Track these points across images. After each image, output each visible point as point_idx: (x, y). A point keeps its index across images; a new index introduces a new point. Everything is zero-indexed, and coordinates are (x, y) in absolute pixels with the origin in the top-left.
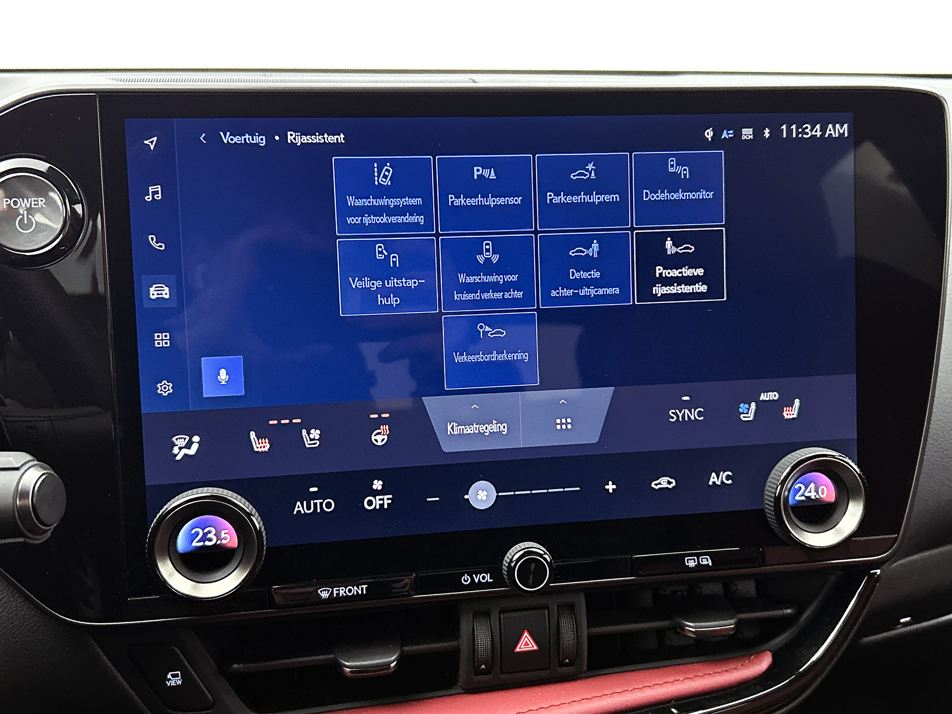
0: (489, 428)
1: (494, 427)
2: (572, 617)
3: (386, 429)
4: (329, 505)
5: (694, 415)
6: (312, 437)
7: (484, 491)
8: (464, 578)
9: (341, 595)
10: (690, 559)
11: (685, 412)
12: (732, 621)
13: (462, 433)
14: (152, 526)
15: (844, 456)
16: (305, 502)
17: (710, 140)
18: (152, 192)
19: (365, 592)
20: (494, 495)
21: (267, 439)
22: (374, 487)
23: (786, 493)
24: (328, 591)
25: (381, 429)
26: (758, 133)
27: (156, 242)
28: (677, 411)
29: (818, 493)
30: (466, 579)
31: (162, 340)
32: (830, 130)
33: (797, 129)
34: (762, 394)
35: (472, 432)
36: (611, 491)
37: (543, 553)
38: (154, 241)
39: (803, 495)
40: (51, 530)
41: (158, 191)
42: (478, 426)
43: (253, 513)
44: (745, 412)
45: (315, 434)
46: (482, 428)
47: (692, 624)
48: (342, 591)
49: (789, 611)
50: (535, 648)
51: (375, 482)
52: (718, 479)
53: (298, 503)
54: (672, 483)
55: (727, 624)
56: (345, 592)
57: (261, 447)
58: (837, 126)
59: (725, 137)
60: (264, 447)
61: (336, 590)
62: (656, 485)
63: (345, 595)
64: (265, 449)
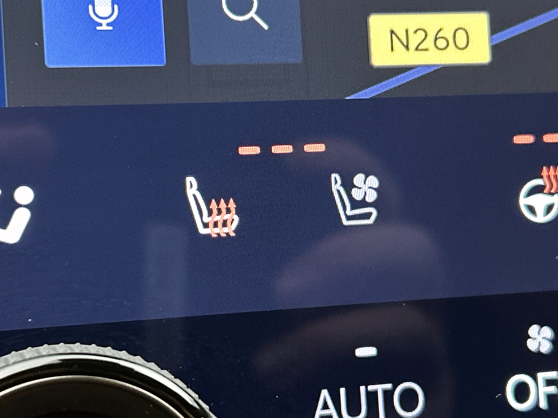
3: (556, 177)
4: (409, 400)
16: (343, 391)
21: (231, 200)
25: (542, 177)
45: (365, 188)
51: (533, 330)
53: (325, 393)
57: (216, 225)
60: (225, 224)
64: (226, 230)
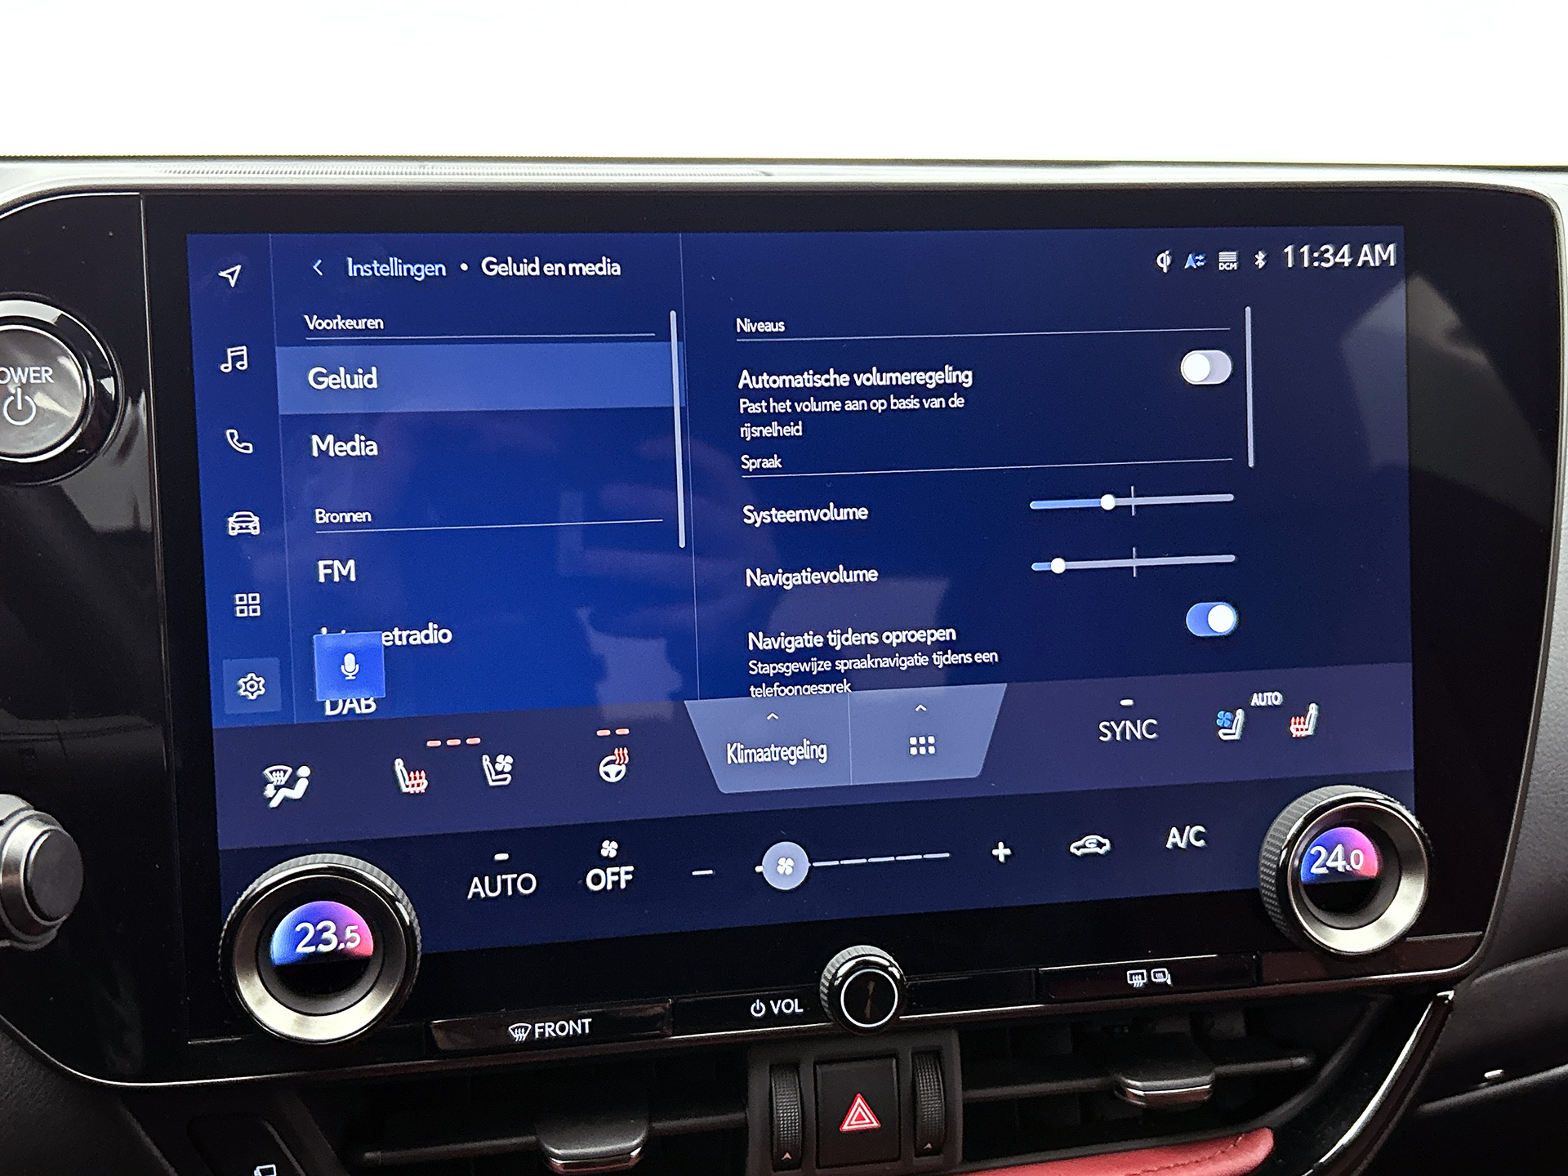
0: (797, 753)
1: (805, 752)
2: (936, 1071)
3: (623, 754)
4: (527, 884)
5: (1140, 730)
6: (499, 769)
7: (789, 860)
8: (755, 1008)
9: (547, 1035)
10: (1135, 974)
11: (1125, 724)
12: (1207, 1078)
13: (751, 761)
14: (228, 919)
15: (1392, 799)
16: (487, 878)
17: (1165, 270)
18: (233, 357)
19: (587, 1031)
20: (806, 865)
21: (423, 772)
22: (604, 853)
23: (1297, 863)
24: (526, 1028)
25: (614, 754)
26: (1246, 260)
27: (238, 441)
28: (1113, 723)
29: (1349, 864)
30: (758, 1008)
31: (248, 605)
32: (1366, 255)
33: (1311, 252)
34: (1255, 694)
35: (769, 759)
36: (1002, 859)
37: (888, 964)
38: (235, 440)
39: (1324, 865)
40: (58, 927)
41: (243, 355)
42: (778, 749)
43: (399, 897)
44: (1226, 726)
45: (504, 763)
46: (785, 753)
47: (1138, 1084)
48: (550, 1029)
49: (1301, 1061)
50: (875, 1124)
51: (606, 844)
52: (1182, 840)
53: (476, 880)
54: (1105, 845)
55: (1198, 1084)
56: (554, 1031)
57: (413, 786)
58: (1378, 247)
59: (1191, 267)
61: (539, 1028)
62: (1078, 848)
63: (554, 1035)
64: (419, 788)
